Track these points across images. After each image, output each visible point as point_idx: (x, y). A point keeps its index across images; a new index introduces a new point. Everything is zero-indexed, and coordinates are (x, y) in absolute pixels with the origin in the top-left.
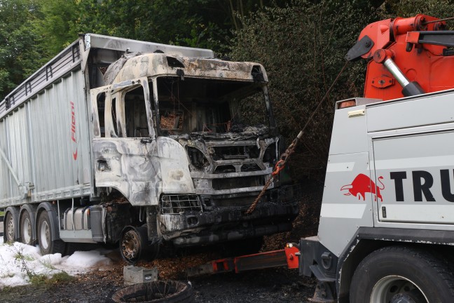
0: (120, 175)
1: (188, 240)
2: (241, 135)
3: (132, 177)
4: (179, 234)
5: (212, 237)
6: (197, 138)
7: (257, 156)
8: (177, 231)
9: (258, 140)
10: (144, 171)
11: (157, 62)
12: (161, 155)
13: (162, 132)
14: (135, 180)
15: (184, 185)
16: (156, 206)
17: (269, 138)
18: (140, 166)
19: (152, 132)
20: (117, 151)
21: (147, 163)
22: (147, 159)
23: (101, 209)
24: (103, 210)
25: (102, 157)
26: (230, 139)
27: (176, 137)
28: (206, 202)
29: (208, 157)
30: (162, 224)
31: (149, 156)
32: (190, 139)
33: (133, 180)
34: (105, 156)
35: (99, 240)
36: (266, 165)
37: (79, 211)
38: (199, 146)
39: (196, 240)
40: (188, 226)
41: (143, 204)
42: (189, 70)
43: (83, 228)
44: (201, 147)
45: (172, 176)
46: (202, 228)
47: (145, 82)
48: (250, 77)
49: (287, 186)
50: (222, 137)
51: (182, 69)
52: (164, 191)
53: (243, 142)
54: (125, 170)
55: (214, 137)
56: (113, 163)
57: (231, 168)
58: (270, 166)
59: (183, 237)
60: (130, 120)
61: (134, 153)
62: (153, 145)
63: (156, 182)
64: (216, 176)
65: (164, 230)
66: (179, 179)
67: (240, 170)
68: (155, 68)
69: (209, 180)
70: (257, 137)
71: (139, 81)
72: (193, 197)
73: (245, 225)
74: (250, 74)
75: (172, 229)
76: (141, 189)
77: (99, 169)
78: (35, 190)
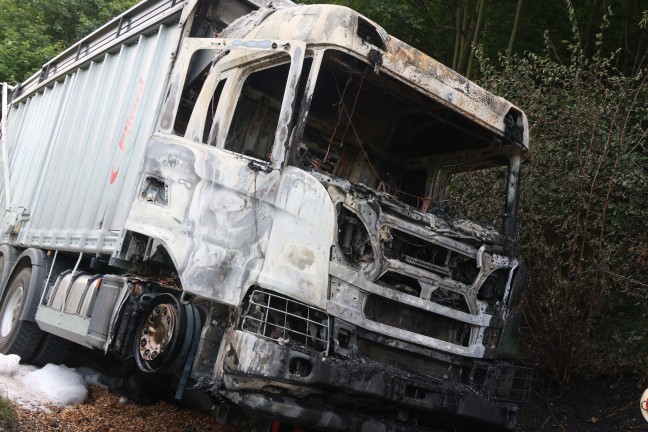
0: (181, 219)
1: (276, 407)
2: (452, 227)
3: (205, 231)
4: (260, 384)
5: (328, 418)
6: (367, 198)
7: (469, 282)
8: (261, 377)
9: (483, 248)
10: (234, 226)
11: (337, 20)
12: (281, 204)
13: (300, 159)
14: (208, 240)
15: (309, 284)
16: (233, 308)
17: (501, 254)
18: (229, 213)
19: (279, 152)
20: (192, 169)
21: (246, 212)
22: (249, 204)
23: (121, 285)
24: (126, 287)
25: (158, 172)
26: (429, 227)
27: (326, 178)
28: (340, 337)
29: (375, 244)
30: (232, 352)
31: (255, 200)
32: (351, 192)
33: (204, 239)
34: (166, 173)
35: (96, 344)
36: (482, 305)
37: (84, 280)
38: (364, 215)
39: (294, 411)
40: (288, 375)
41: (207, 294)
42: (393, 60)
43: (79, 311)
44: (369, 219)
45: (291, 256)
46: (314, 391)
47: (298, 51)
48: (499, 125)
49: (506, 364)
50: (414, 217)
51: (382, 52)
52: (262, 282)
53: (452, 243)
54: (195, 214)
55: (399, 210)
56: (176, 191)
57: (413, 286)
58: (488, 311)
59: (267, 395)
60: (238, 137)
61: (226, 183)
62: (271, 179)
63: (252, 257)
64: (379, 290)
65: (232, 366)
66: (302, 268)
67: (429, 296)
68: (328, 29)
69: (363, 292)
70: (482, 243)
71: (287, 46)
72: (319, 315)
73: (401, 416)
74: (501, 119)
75: (250, 369)
76: (214, 261)
77: (144, 194)
78: (28, 223)
